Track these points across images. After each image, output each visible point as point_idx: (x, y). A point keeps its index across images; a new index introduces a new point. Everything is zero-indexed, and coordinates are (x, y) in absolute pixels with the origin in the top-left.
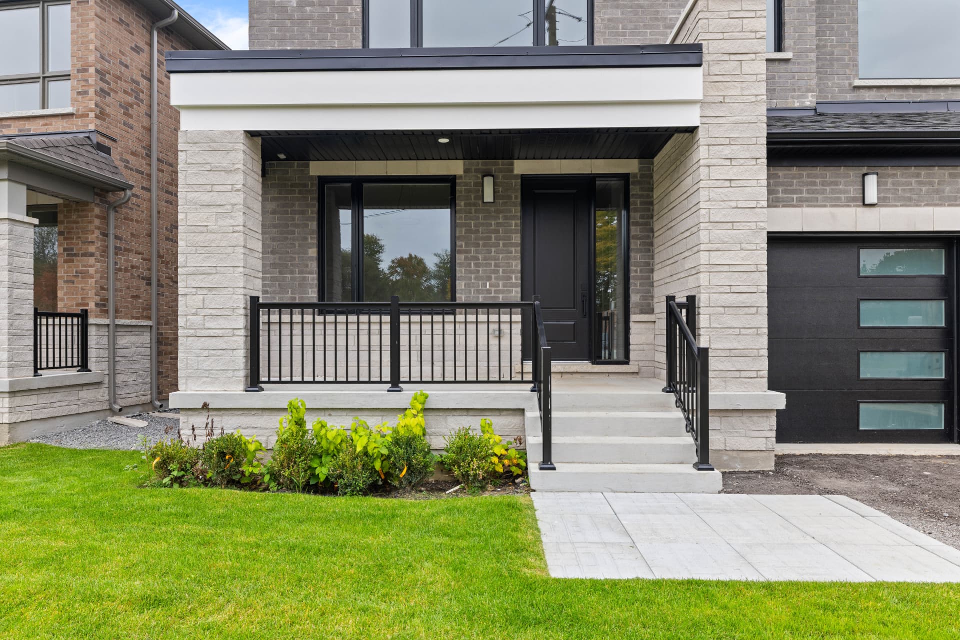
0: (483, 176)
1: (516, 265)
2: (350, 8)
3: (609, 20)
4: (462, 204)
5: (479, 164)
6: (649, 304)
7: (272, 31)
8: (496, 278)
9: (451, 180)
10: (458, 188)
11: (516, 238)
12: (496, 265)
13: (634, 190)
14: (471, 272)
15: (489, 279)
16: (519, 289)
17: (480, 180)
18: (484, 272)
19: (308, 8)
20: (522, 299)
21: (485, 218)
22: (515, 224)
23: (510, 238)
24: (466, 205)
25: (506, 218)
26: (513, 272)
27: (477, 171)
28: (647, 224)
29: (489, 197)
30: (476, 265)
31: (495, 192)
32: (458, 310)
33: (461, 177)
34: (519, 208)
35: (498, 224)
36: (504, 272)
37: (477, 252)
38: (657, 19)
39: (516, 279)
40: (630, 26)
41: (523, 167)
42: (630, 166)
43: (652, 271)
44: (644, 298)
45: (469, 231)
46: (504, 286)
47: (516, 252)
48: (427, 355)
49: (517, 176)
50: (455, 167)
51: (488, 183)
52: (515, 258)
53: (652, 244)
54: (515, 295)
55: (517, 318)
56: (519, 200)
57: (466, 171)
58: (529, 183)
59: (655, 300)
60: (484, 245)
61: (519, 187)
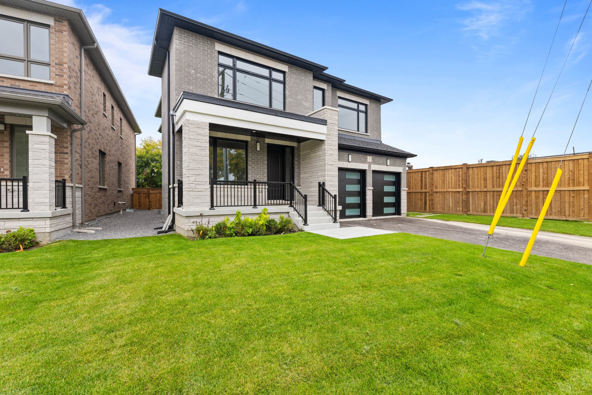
0: (257, 142)
1: (266, 171)
2: (214, 78)
3: (290, 101)
4: (250, 150)
5: (255, 138)
6: (299, 184)
7: (184, 79)
8: (260, 174)
9: (246, 142)
10: (249, 145)
11: (266, 162)
12: (260, 170)
13: (296, 151)
14: (253, 172)
15: (258, 174)
16: (267, 178)
17: (255, 143)
18: (257, 172)
19: (199, 75)
20: (268, 180)
21: (257, 155)
22: (265, 158)
23: (264, 162)
24: (251, 151)
25: (263, 156)
26: (265, 173)
27: (254, 140)
28: (299, 161)
29: (258, 149)
30: (255, 170)
31: (260, 147)
32: (249, 184)
33: (249, 142)
34: (266, 153)
35: (261, 158)
36: (262, 173)
37: (255, 166)
38: (301, 104)
39: (266, 175)
40: (295, 104)
41: (268, 141)
42: (295, 144)
43: (300, 174)
44: (298, 182)
45: (252, 159)
46: (262, 177)
47: (266, 166)
48: (240, 198)
49: (266, 143)
50: (248, 138)
51: (258, 145)
52: (265, 169)
53: (300, 167)
54: (265, 180)
55: (267, 187)
56: (266, 151)
57: (251, 140)
58: (269, 145)
59: (301, 183)
60: (257, 164)
61: (266, 147)
